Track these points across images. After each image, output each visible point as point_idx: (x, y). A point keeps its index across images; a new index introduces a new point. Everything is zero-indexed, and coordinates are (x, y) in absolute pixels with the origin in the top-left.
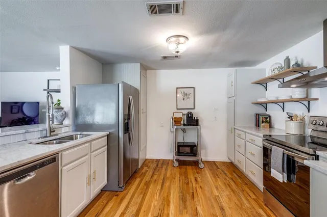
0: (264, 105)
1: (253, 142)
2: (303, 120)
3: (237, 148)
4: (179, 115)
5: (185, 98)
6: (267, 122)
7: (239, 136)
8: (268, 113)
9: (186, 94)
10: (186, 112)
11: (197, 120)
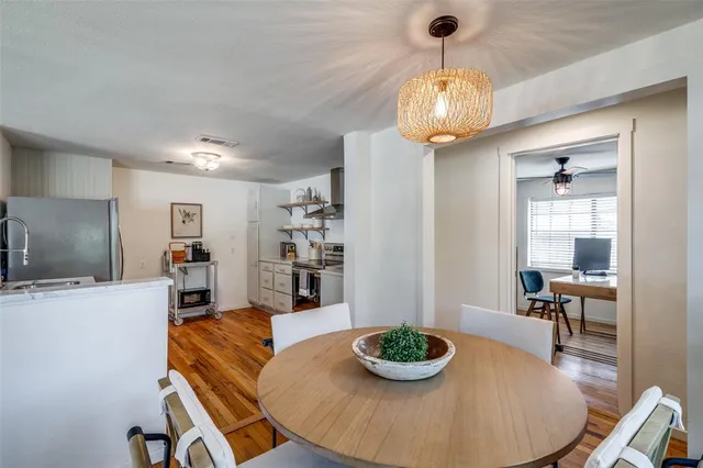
0: (290, 232)
1: (283, 272)
2: (320, 247)
3: (263, 284)
4: (180, 247)
5: (187, 220)
6: (292, 251)
7: (266, 270)
8: (293, 241)
9: (188, 215)
10: (189, 242)
11: (208, 254)
